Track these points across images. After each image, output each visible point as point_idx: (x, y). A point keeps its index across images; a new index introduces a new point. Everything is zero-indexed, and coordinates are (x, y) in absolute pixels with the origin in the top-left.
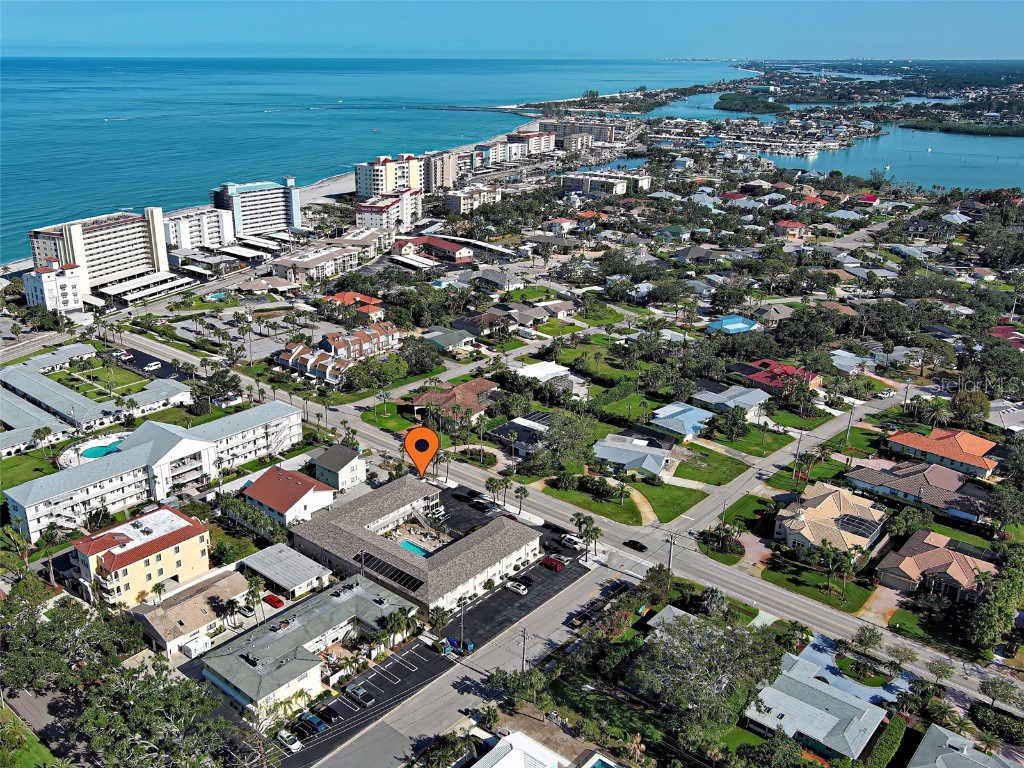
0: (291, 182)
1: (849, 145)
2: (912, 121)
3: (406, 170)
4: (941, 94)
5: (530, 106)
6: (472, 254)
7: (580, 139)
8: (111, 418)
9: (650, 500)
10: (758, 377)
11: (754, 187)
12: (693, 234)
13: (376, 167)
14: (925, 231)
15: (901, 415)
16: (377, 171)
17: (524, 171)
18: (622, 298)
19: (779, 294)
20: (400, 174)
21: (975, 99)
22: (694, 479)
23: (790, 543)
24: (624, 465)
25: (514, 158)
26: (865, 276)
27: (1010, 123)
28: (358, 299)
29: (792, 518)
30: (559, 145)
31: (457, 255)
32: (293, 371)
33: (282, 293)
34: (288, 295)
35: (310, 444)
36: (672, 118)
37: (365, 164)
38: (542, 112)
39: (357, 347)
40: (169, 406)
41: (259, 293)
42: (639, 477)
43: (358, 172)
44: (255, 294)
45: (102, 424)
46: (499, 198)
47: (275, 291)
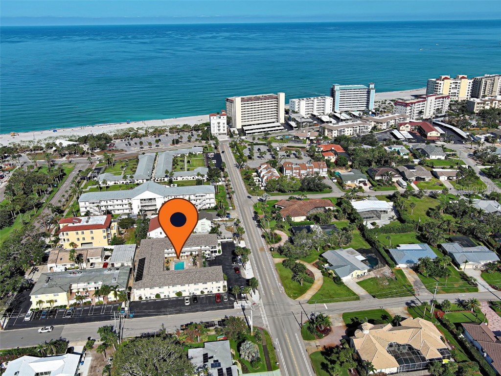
0: (372, 86)
6: (439, 135)
13: (437, 81)
16: (438, 83)
22: (365, 288)
28: (333, 148)
39: (298, 171)
43: (428, 83)
45: (164, 180)
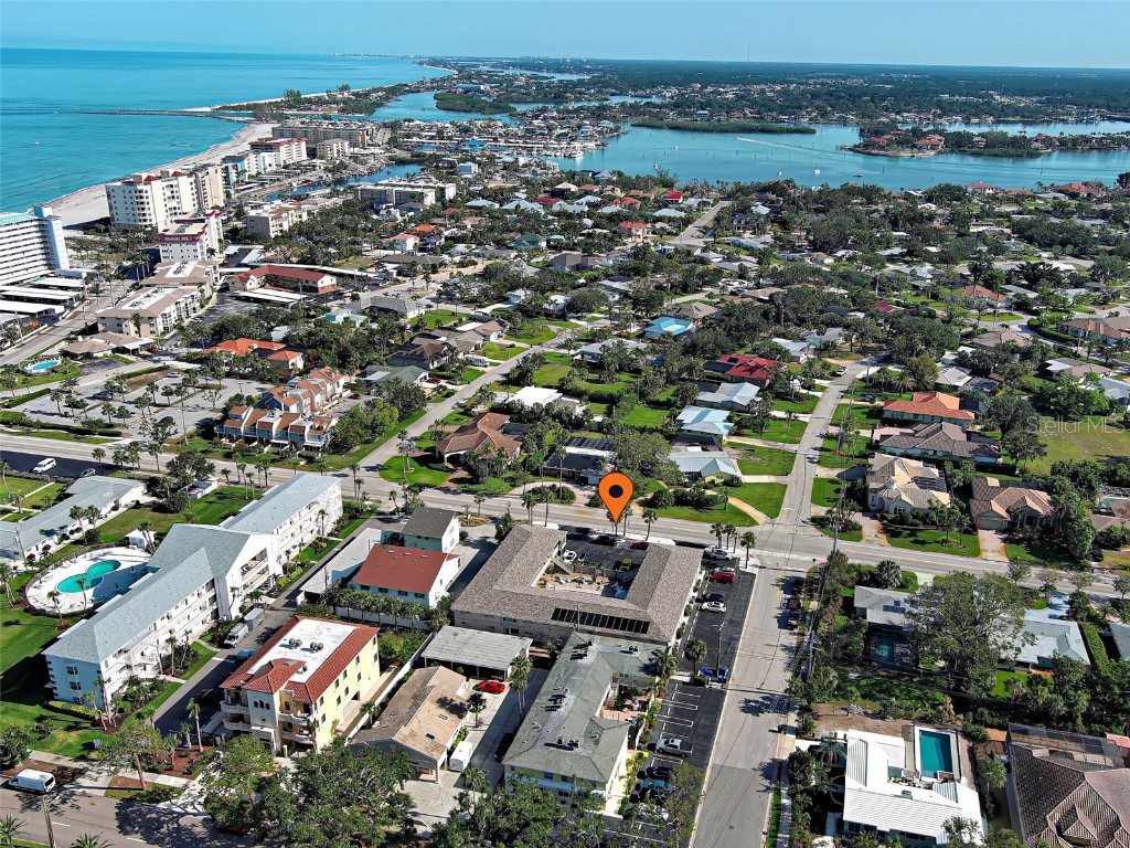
0: (49, 211)
1: (603, 145)
2: (639, 119)
3: (175, 189)
4: (640, 92)
5: (228, 108)
6: (334, 281)
7: (335, 145)
8: (56, 538)
9: (746, 500)
10: (734, 372)
11: (563, 191)
12: (548, 242)
13: (140, 187)
14: (746, 223)
15: (865, 387)
17: (294, 184)
18: (538, 313)
19: (676, 294)
20: (169, 194)
21: (672, 98)
22: (762, 474)
23: (892, 510)
24: (699, 473)
25: (269, 169)
26: (737, 270)
27: (719, 121)
28: (256, 347)
29: (885, 487)
30: (312, 153)
31: (320, 285)
32: (249, 441)
33: (134, 352)
34: (141, 353)
35: (355, 517)
36: (410, 121)
37: (119, 184)
38: (254, 115)
40: (121, 510)
41: (100, 355)
42: (718, 481)
43: (112, 194)
44: (97, 358)
46: (305, 217)
47: (124, 351)
